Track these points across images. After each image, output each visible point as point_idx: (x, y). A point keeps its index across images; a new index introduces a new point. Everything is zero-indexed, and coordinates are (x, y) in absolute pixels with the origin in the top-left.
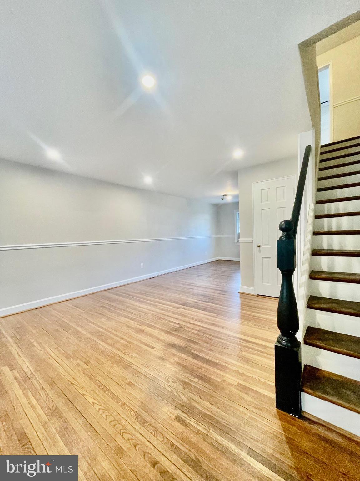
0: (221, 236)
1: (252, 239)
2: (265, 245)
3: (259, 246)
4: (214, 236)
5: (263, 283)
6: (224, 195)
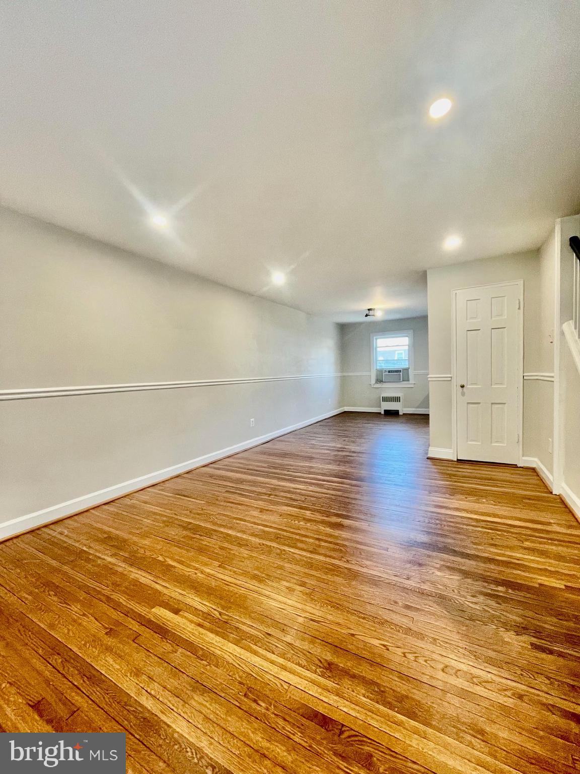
0: (350, 374)
1: (450, 376)
2: (472, 384)
3: (462, 387)
4: (340, 374)
5: (467, 441)
6: (369, 310)
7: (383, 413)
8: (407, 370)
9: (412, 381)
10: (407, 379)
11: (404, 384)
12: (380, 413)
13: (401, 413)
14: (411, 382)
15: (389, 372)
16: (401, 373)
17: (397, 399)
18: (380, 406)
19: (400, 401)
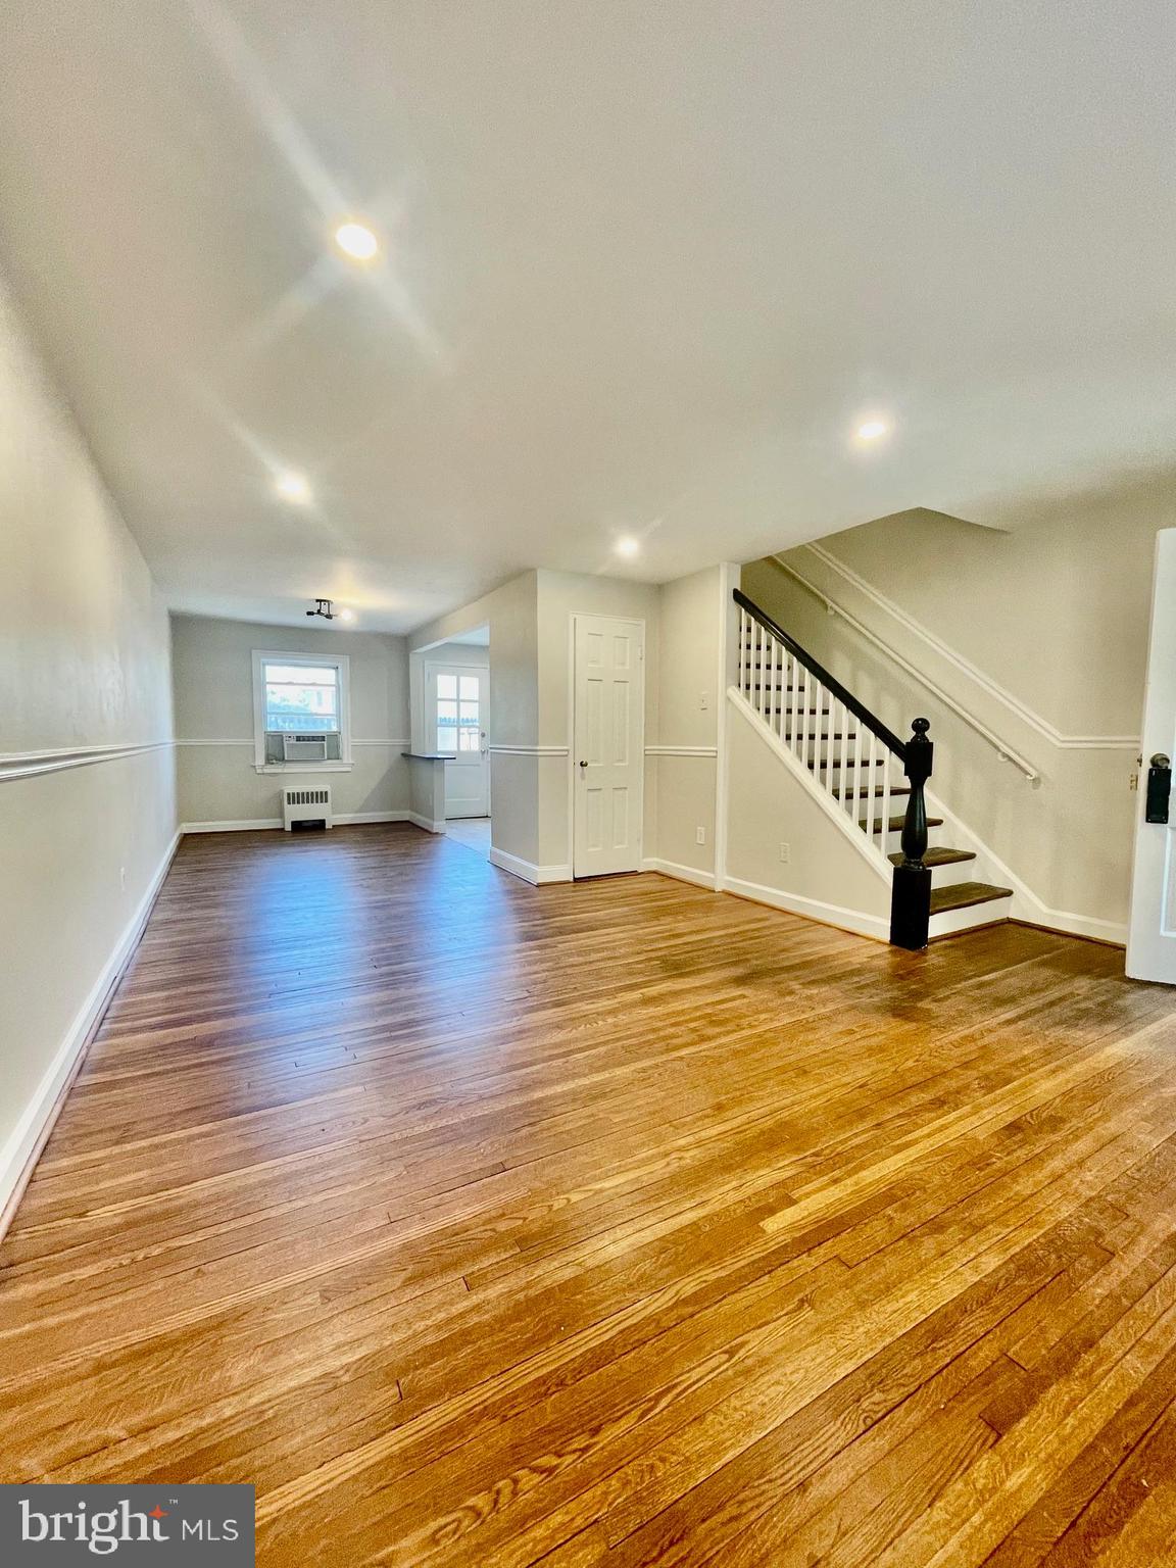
2: (593, 761)
3: (584, 764)
4: (174, 741)
5: (587, 848)
6: (318, 601)
7: (288, 828)
8: (335, 736)
9: (347, 757)
10: (336, 756)
11: (329, 766)
12: (283, 829)
13: (328, 826)
14: (345, 761)
15: (298, 739)
16: (325, 743)
17: (322, 797)
18: (281, 815)
19: (326, 801)
